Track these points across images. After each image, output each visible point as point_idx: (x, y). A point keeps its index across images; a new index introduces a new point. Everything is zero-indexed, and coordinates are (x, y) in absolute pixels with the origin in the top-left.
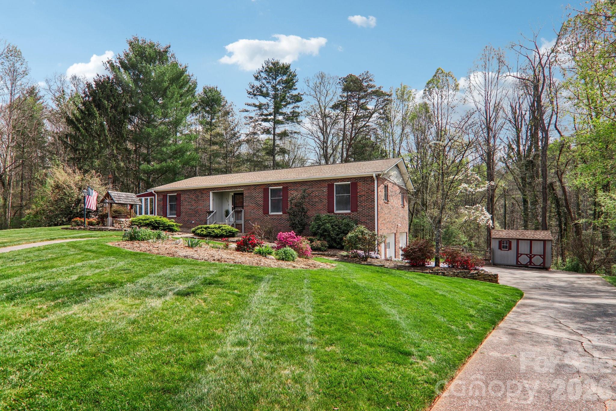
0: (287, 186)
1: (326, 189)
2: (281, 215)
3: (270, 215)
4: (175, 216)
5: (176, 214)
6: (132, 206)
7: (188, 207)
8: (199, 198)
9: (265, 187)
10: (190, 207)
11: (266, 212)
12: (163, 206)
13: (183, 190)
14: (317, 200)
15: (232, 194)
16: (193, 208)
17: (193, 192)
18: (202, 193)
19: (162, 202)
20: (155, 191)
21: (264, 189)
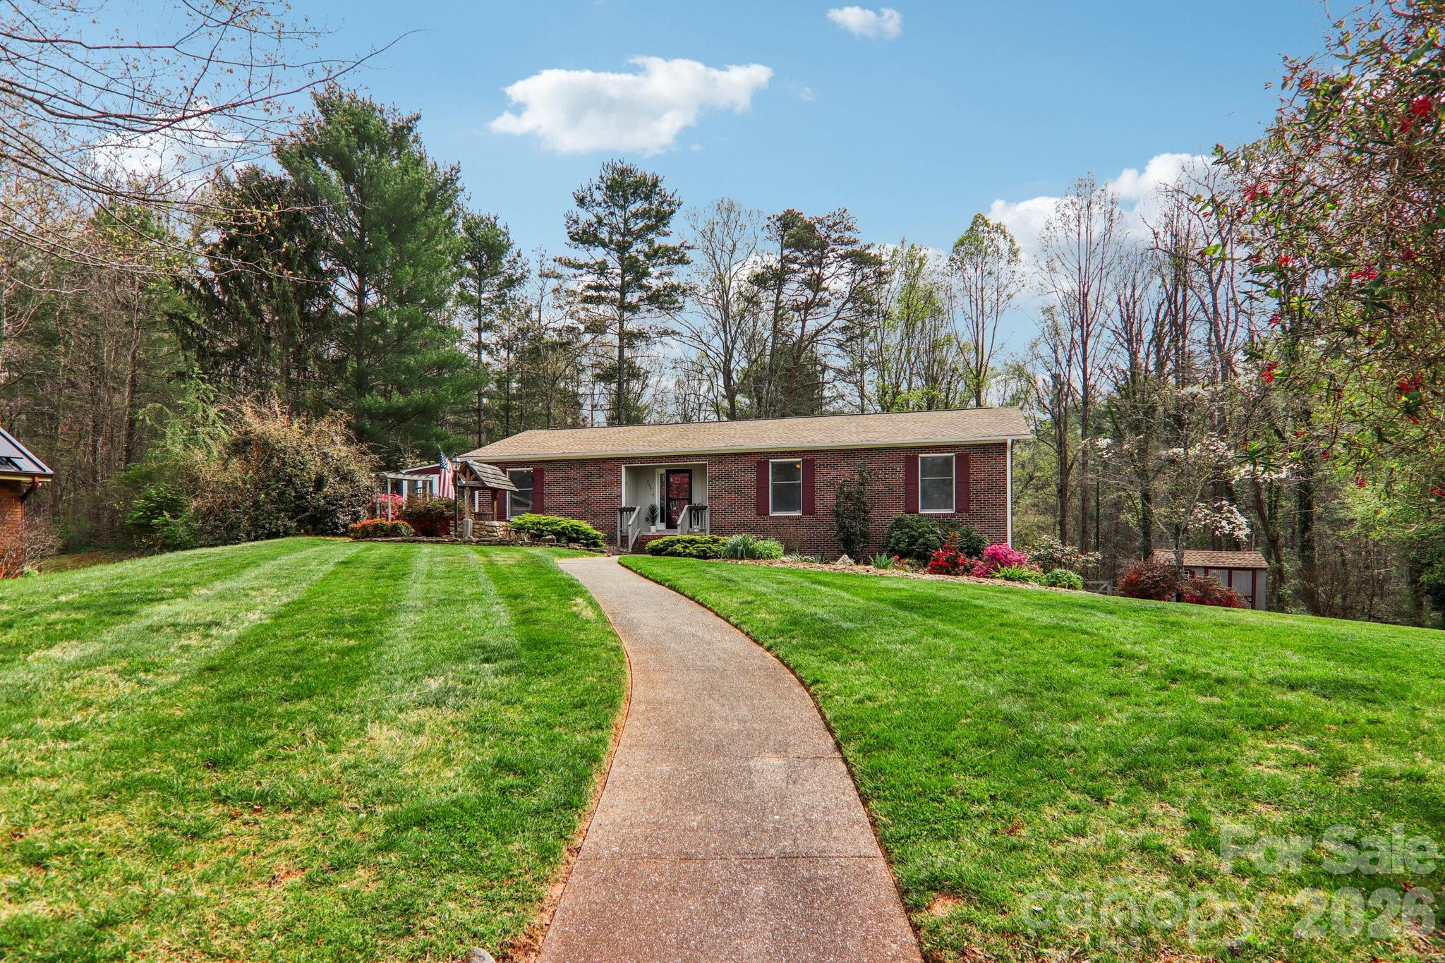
0: (812, 457)
1: (902, 465)
2: (798, 518)
3: (772, 518)
8: (594, 479)
9: (759, 459)
11: (762, 511)
13: (550, 461)
14: (881, 487)
15: (663, 471)
17: (577, 465)
18: (601, 469)
21: (758, 463)
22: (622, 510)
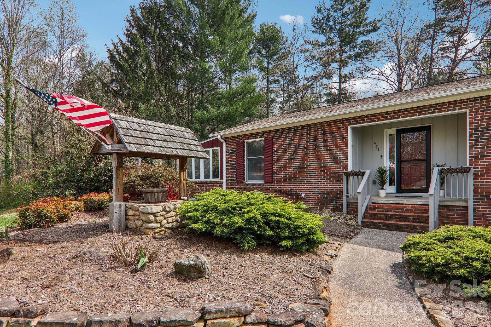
4: (262, 182)
5: (263, 178)
6: (184, 160)
7: (289, 164)
8: (319, 143)
10: (294, 164)
12: (237, 162)
13: (278, 130)
15: (393, 131)
16: (302, 164)
17: (302, 131)
18: (325, 132)
19: (234, 157)
20: (222, 137)
22: (348, 175)
